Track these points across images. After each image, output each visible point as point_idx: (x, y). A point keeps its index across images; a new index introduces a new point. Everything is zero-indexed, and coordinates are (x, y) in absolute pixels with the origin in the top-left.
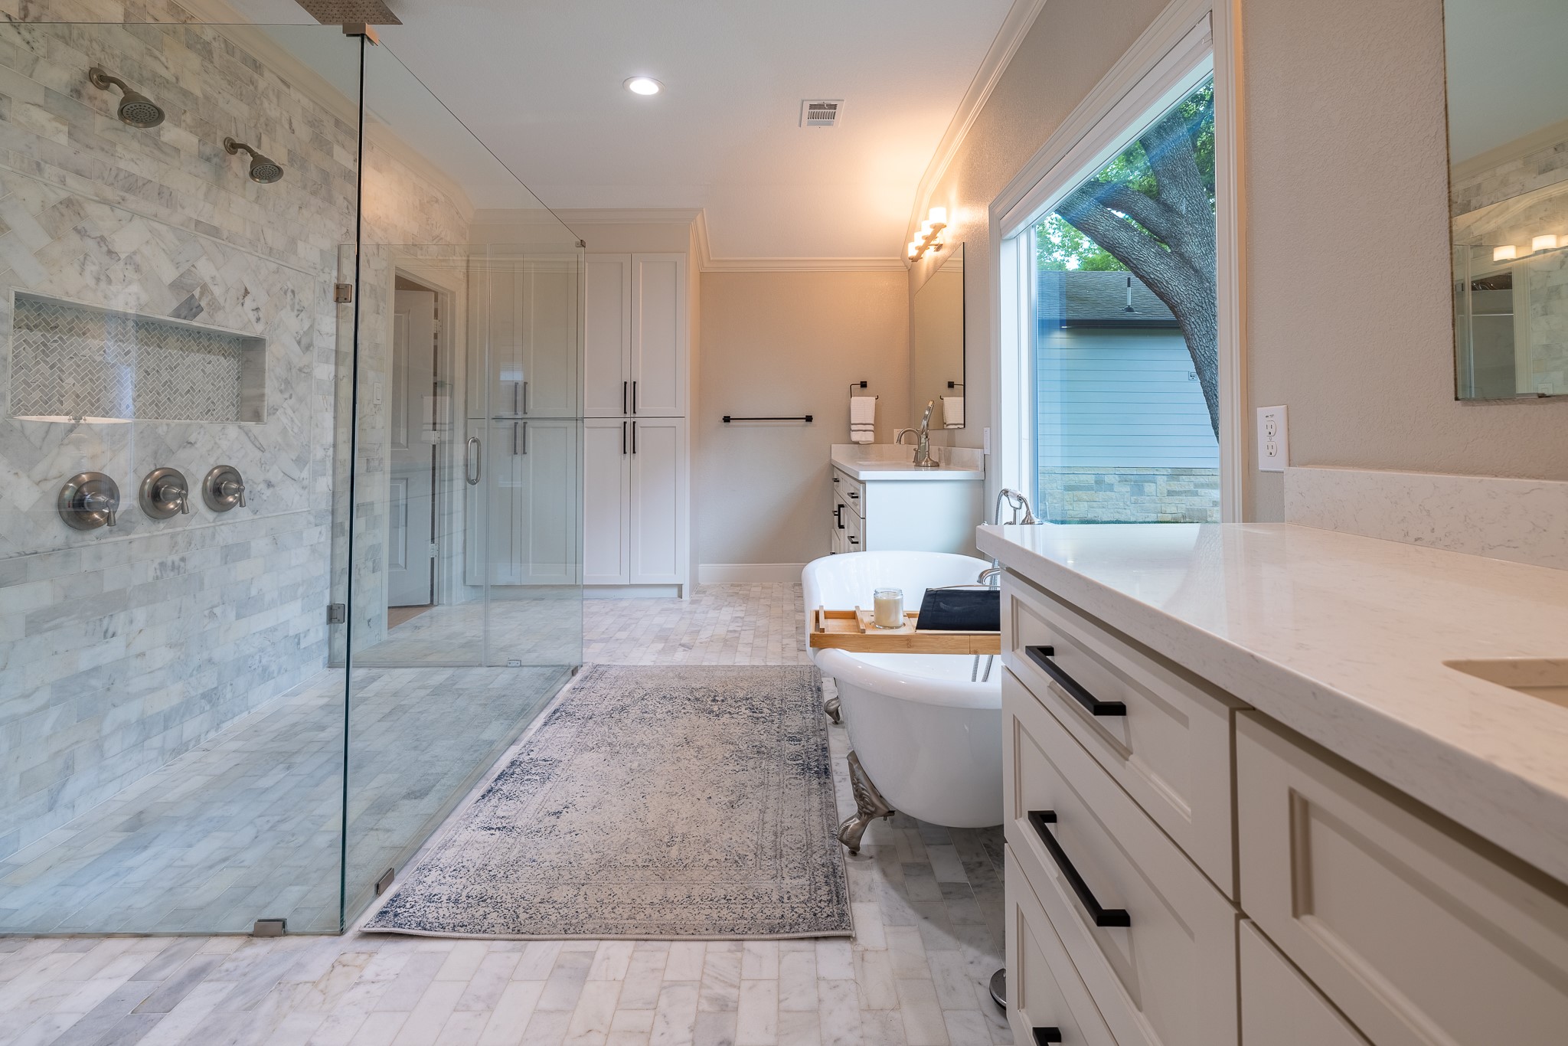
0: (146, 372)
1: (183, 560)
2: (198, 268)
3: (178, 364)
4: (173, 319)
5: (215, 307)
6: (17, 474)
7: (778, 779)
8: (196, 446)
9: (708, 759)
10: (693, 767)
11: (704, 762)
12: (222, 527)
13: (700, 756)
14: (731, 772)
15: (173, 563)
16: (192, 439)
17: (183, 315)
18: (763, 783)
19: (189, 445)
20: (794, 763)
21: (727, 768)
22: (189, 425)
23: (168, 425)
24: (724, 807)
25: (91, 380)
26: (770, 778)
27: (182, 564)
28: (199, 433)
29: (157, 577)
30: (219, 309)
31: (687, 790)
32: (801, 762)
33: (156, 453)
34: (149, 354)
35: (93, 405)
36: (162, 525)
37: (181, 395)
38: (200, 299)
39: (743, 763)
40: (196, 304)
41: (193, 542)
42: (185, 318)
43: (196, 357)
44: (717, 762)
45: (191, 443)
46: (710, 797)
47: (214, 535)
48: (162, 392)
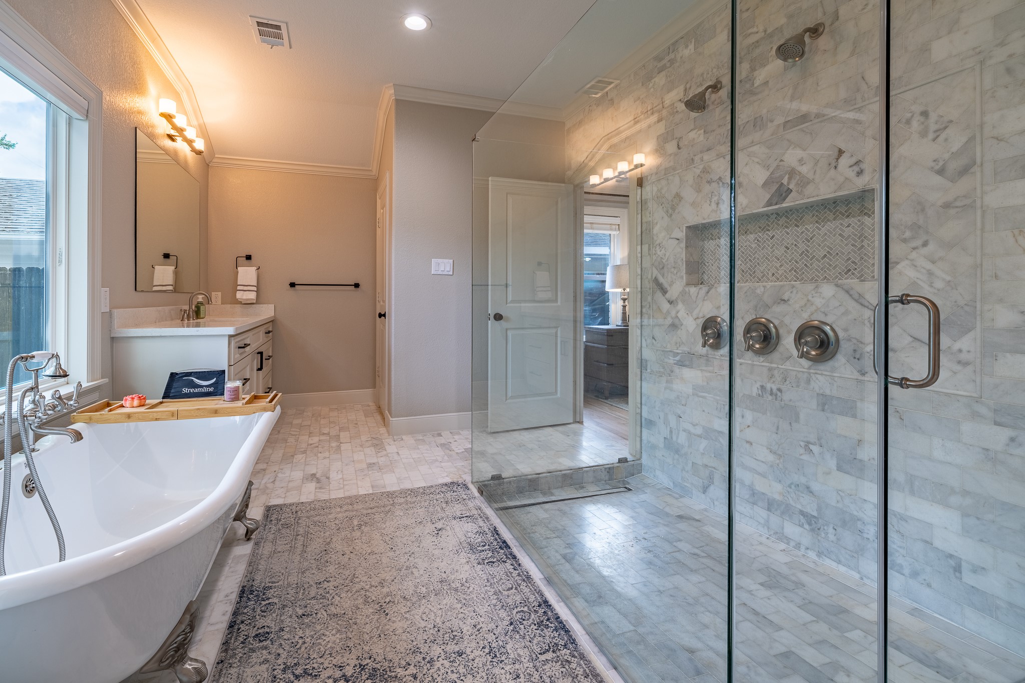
0: (786, 247)
1: (779, 390)
2: (785, 160)
3: (814, 235)
4: (765, 209)
5: (804, 182)
6: (687, 314)
7: (289, 580)
8: (790, 303)
9: (354, 590)
10: (365, 579)
11: (358, 587)
12: (818, 376)
13: (363, 592)
14: (331, 579)
15: (771, 389)
16: (786, 297)
17: (774, 202)
18: (303, 573)
19: (783, 302)
20: (270, 601)
21: (336, 584)
22: (782, 286)
23: (764, 287)
24: (331, 550)
25: (750, 260)
26: (296, 579)
27: (779, 394)
28: (791, 292)
29: (759, 394)
30: (808, 183)
31: (362, 558)
32: (264, 603)
33: (756, 307)
34: (788, 234)
35: (751, 275)
36: (762, 359)
37: (817, 260)
38: (788, 184)
39: (321, 591)
40: (785, 189)
41: (788, 379)
42: (776, 204)
43: (830, 225)
44: (346, 589)
45: (784, 300)
46: (343, 555)
47: (809, 381)
48: (800, 260)
